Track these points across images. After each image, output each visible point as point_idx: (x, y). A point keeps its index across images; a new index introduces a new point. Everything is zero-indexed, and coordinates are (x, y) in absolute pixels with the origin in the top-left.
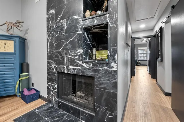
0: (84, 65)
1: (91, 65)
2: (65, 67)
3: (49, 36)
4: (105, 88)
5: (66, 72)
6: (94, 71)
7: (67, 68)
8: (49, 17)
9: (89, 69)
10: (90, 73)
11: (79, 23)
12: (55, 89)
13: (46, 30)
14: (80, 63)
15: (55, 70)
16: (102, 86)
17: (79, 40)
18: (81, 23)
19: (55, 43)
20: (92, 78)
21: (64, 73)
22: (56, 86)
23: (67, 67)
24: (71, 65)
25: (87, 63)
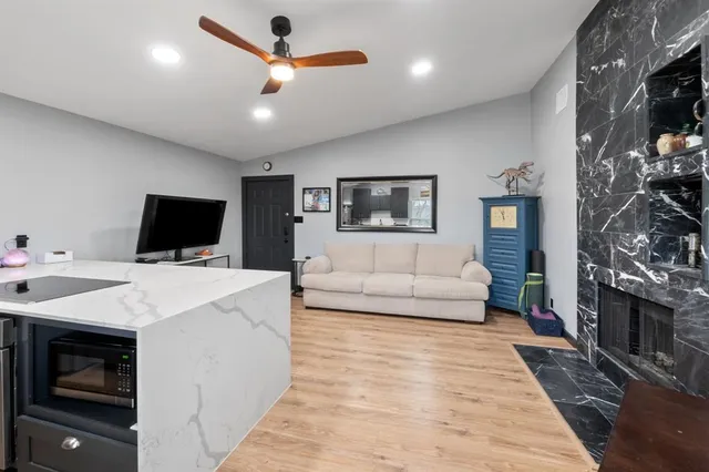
0: (650, 274)
1: (666, 275)
2: (612, 272)
3: (581, 195)
4: (697, 344)
5: (613, 285)
6: (672, 293)
7: (616, 277)
8: (581, 151)
9: (661, 287)
10: (665, 299)
11: (639, 168)
12: (592, 321)
13: (576, 182)
14: (643, 268)
15: (591, 277)
16: (692, 337)
17: (640, 211)
18: (645, 169)
19: (592, 214)
20: (670, 311)
21: (609, 287)
22: (595, 315)
23: (617, 275)
24: (625, 269)
25: (657, 270)
